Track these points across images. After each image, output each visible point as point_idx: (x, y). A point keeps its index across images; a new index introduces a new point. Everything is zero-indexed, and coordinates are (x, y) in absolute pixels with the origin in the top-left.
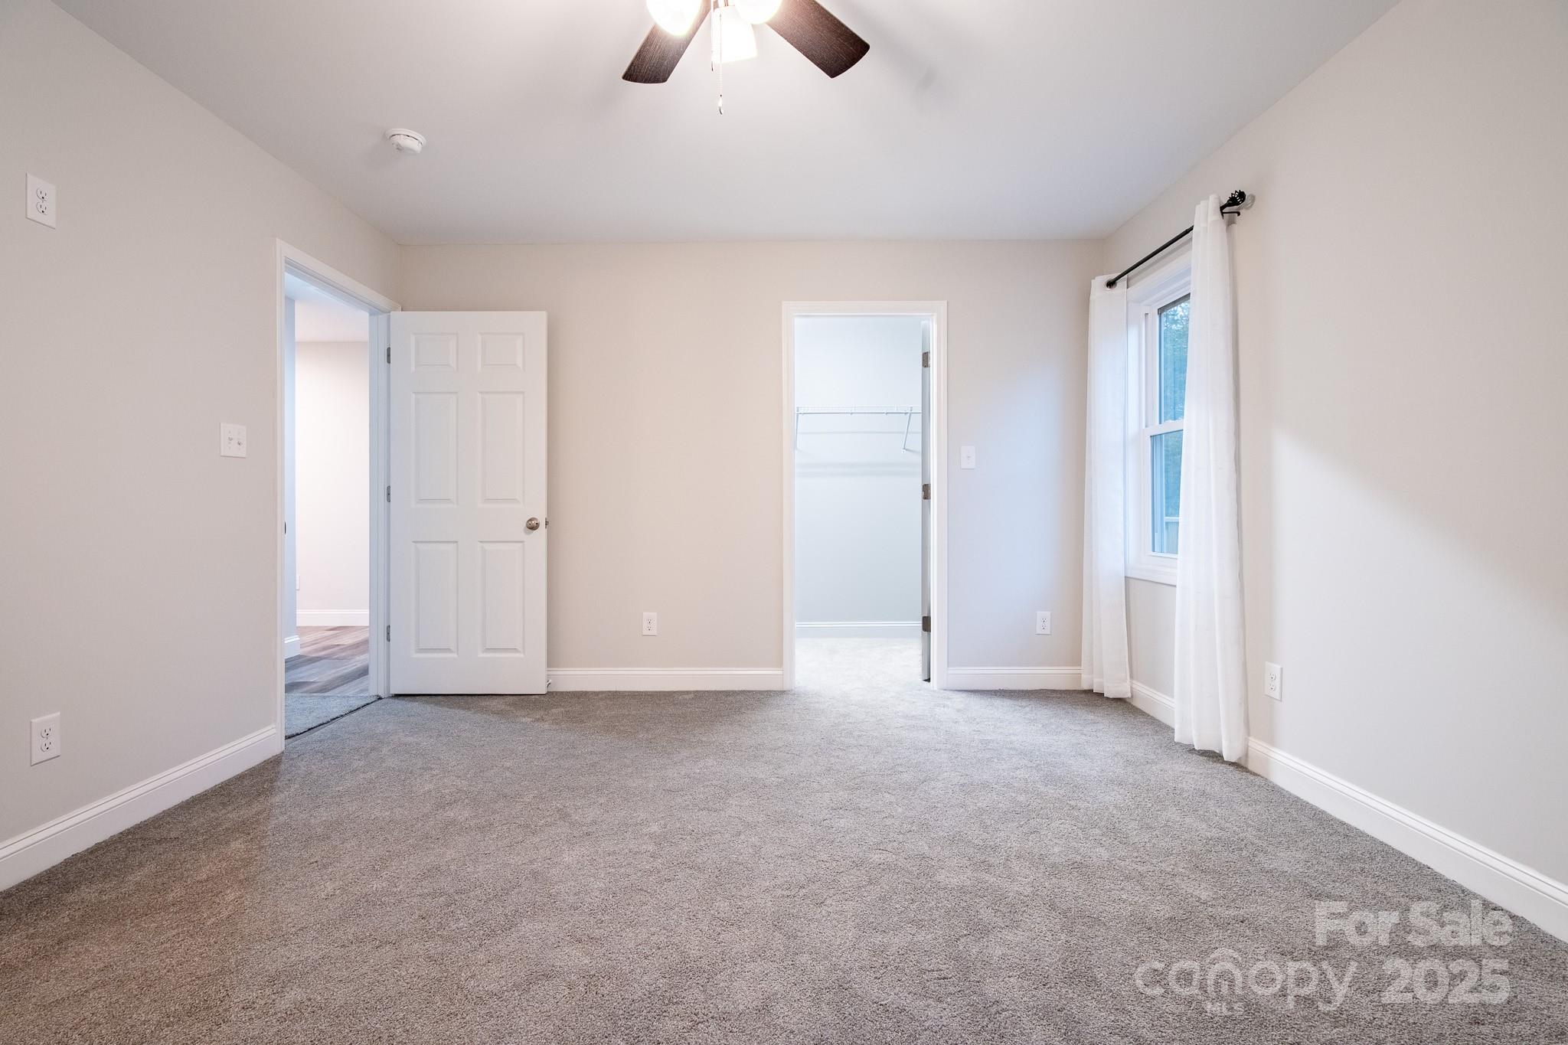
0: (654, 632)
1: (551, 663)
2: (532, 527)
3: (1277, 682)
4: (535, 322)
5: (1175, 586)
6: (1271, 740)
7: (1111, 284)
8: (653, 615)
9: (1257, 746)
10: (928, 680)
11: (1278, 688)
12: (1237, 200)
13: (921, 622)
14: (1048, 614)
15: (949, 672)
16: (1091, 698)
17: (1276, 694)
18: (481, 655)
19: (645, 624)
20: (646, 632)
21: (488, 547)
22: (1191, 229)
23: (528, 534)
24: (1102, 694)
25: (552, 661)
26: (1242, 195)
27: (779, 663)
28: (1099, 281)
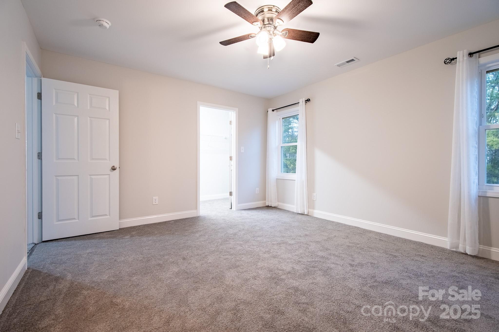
0: (157, 203)
1: (120, 218)
2: (114, 169)
3: (315, 197)
4: (114, 94)
5: (295, 180)
6: (314, 208)
7: (273, 110)
8: (156, 198)
9: (311, 210)
10: (231, 208)
11: (315, 198)
12: (308, 100)
13: (229, 193)
14: (258, 189)
15: (238, 205)
16: (268, 207)
17: (315, 199)
18: (90, 219)
19: (154, 201)
20: (154, 203)
21: (93, 177)
22: (299, 103)
23: (111, 172)
24: (271, 206)
25: (121, 217)
26: (309, 100)
27: (197, 209)
28: (270, 110)
